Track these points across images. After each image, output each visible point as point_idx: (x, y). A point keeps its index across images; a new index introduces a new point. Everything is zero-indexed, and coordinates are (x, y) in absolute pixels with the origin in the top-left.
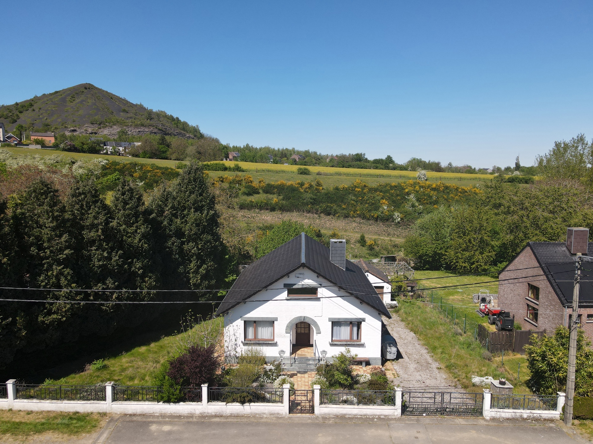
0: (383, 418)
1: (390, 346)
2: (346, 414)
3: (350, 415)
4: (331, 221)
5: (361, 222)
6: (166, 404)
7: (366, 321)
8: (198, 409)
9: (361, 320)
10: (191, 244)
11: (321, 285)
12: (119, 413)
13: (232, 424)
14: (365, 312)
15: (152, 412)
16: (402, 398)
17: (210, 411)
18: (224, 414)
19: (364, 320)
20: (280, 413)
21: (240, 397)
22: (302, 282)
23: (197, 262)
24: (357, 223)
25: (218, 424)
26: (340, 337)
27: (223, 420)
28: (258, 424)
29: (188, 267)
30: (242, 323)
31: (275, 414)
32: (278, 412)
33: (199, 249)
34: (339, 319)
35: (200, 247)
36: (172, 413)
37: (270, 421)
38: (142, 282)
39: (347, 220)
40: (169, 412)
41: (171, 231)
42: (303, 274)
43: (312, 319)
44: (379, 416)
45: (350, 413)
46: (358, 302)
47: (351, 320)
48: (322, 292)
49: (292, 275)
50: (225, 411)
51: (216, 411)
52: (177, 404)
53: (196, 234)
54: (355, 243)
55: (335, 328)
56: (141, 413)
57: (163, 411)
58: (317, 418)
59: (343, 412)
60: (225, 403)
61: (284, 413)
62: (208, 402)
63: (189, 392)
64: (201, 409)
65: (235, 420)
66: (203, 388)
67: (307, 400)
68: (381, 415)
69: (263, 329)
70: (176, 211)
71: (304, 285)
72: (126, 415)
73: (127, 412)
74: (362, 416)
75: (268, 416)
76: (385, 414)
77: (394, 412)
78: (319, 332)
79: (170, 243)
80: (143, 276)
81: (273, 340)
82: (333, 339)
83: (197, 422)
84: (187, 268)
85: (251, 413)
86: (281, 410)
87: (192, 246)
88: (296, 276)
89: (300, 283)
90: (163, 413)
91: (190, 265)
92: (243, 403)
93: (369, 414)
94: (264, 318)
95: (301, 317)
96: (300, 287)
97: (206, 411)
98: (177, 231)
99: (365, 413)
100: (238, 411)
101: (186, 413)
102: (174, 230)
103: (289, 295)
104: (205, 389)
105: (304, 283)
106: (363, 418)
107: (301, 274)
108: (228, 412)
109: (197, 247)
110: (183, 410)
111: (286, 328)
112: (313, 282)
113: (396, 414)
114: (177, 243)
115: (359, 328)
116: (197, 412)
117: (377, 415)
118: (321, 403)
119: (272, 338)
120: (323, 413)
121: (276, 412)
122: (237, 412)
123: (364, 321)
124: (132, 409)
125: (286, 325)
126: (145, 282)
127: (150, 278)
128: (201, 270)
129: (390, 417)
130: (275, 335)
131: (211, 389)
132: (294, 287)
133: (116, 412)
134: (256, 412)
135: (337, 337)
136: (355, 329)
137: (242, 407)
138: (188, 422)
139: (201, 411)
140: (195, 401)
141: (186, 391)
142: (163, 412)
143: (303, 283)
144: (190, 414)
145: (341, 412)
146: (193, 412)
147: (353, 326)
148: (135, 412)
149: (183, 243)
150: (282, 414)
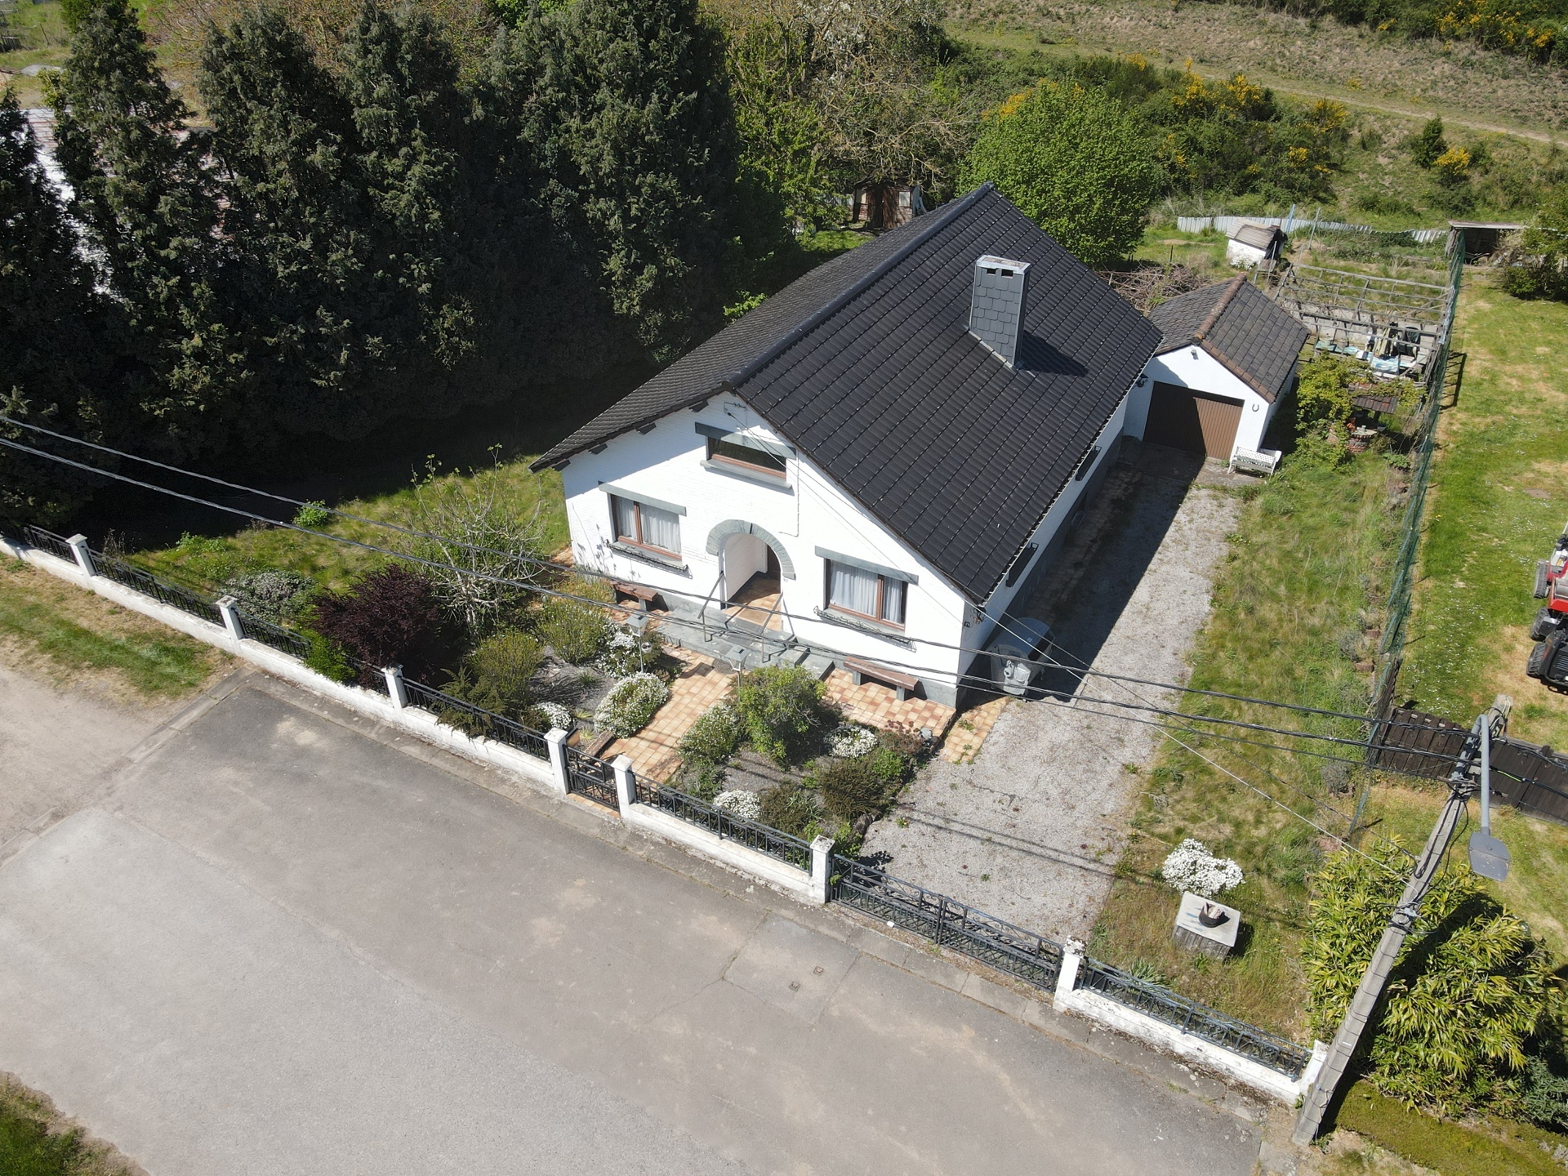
0: (774, 892)
1: (1012, 661)
3: (700, 851)
4: (1353, 47)
5: (1474, 58)
7: (919, 583)
9: (907, 579)
11: (794, 451)
18: (437, 742)
19: (914, 580)
20: (548, 784)
22: (745, 432)
24: (1455, 62)
26: (851, 602)
29: (605, 266)
30: (605, 499)
31: (537, 781)
32: (543, 779)
34: (843, 556)
35: (633, 212)
36: (344, 700)
37: (512, 797)
38: (434, 317)
39: (1417, 50)
42: (744, 407)
43: (774, 536)
45: (700, 846)
47: (877, 569)
48: (797, 471)
49: (715, 405)
50: (433, 737)
51: (421, 729)
54: (1398, 148)
55: (838, 575)
56: (291, 678)
58: (623, 826)
61: (554, 786)
62: (404, 706)
63: (367, 671)
65: (447, 766)
66: (386, 675)
71: (750, 442)
72: (265, 672)
75: (520, 783)
77: (806, 890)
78: (793, 578)
81: (679, 559)
82: (830, 603)
85: (489, 760)
86: (548, 778)
88: (725, 411)
89: (741, 433)
92: (472, 733)
93: (745, 868)
94: (653, 499)
95: (743, 522)
96: (739, 442)
99: (734, 861)
100: (458, 749)
103: (712, 457)
105: (750, 436)
106: (725, 871)
107: (739, 406)
111: (709, 539)
112: (776, 439)
113: (811, 894)
119: (676, 554)
121: (540, 780)
122: (454, 749)
123: (916, 583)
125: (708, 533)
128: (639, 278)
129: (793, 896)
130: (682, 545)
132: (723, 438)
133: (250, 659)
134: (499, 762)
135: (845, 601)
137: (468, 741)
141: (361, 667)
143: (747, 434)
147: (888, 585)
150: (552, 788)
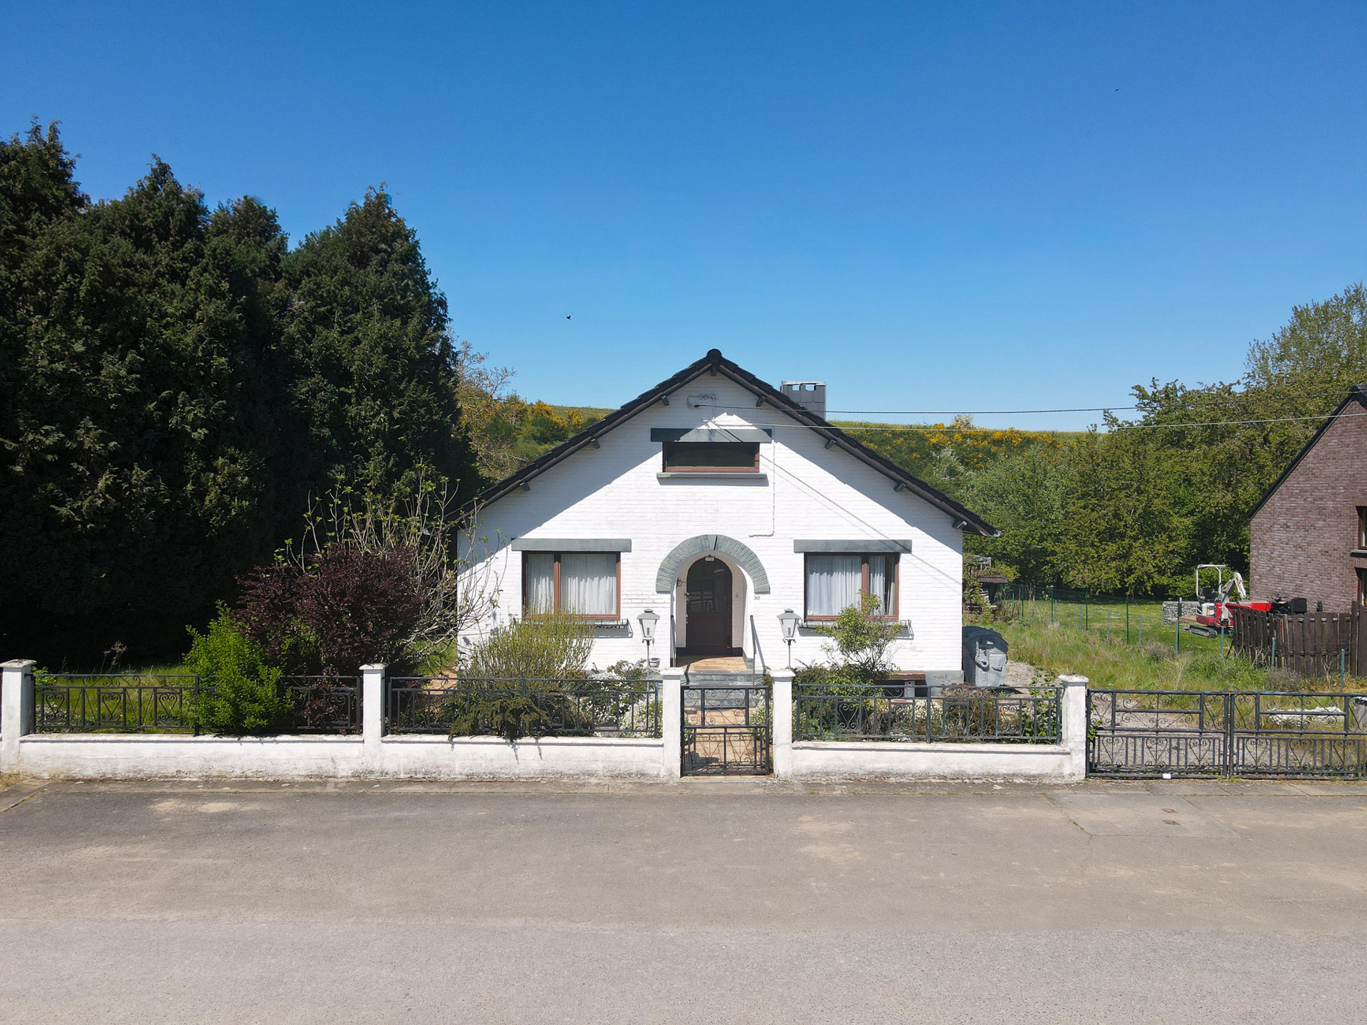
0: (1021, 784)
1: (984, 648)
2: (886, 775)
3: (902, 775)
6: (225, 739)
7: (913, 550)
8: (345, 758)
9: (898, 548)
10: (367, 401)
11: (769, 432)
12: (46, 776)
13: (472, 798)
14: (911, 522)
15: (172, 770)
16: (1088, 715)
17: (390, 766)
18: (443, 777)
19: (906, 547)
20: (648, 771)
21: (503, 710)
22: (710, 424)
23: (387, 459)
25: (417, 798)
26: (830, 607)
27: (435, 789)
28: (568, 797)
29: (360, 471)
30: (517, 557)
31: (630, 775)
32: (640, 767)
33: (392, 420)
34: (828, 542)
35: (396, 415)
36: (249, 773)
37: (610, 791)
38: (204, 470)
40: (238, 772)
41: (309, 355)
42: (713, 397)
43: (740, 544)
44: (1004, 776)
45: (902, 767)
46: (886, 485)
47: (866, 547)
48: (773, 456)
49: (679, 399)
50: (447, 766)
51: (412, 766)
52: (268, 739)
53: (383, 374)
55: (814, 577)
56: (131, 775)
57: (215, 765)
58: (785, 783)
59: (878, 766)
60: (445, 738)
61: (663, 773)
62: (384, 733)
63: (316, 694)
64: (358, 758)
65: (484, 790)
66: (366, 677)
67: (747, 726)
68: (1014, 775)
69: (582, 583)
70: (329, 307)
71: (716, 434)
72: (74, 780)
73: (76, 772)
74: (945, 777)
75: (607, 781)
76: (1028, 772)
77: (1061, 766)
78: (763, 590)
79: (306, 389)
80: (208, 451)
81: (617, 617)
82: (810, 613)
83: (339, 795)
84: (358, 475)
85: (543, 773)
86: (653, 761)
87: (373, 408)
88: (689, 405)
89: (704, 427)
90: (215, 774)
91: (365, 468)
92: (512, 732)
93: (971, 772)
94: (588, 541)
95: (706, 537)
96: (704, 439)
97: (376, 766)
98: (326, 359)
99: (956, 768)
100: (496, 766)
101: (303, 773)
102: (319, 353)
103: (667, 468)
104: (372, 682)
105: (716, 428)
106: (950, 784)
107: (705, 397)
108: (457, 770)
109: (389, 414)
110: (289, 760)
111: (659, 574)
112: (747, 424)
113: (1067, 770)
114: (325, 391)
115: (891, 577)
116: (344, 770)
117: (998, 776)
118: (797, 736)
119: (614, 612)
120: (804, 772)
121: (634, 770)
122: (490, 769)
123: (909, 551)
124: (97, 760)
125: (659, 566)
126: (215, 470)
127: (233, 460)
128: (397, 484)
129: (1046, 781)
130: (622, 597)
131: (397, 684)
132: (684, 439)
133: (35, 771)
134: (561, 767)
135: (821, 607)
136: (878, 581)
137: (508, 749)
138: (305, 795)
139: (357, 766)
140: (336, 732)
141: (305, 690)
142: (217, 768)
143: (712, 426)
144: (317, 776)
145: (871, 766)
146: (328, 768)
147: (872, 571)
148: (107, 770)
149: (345, 399)
150: (657, 776)
